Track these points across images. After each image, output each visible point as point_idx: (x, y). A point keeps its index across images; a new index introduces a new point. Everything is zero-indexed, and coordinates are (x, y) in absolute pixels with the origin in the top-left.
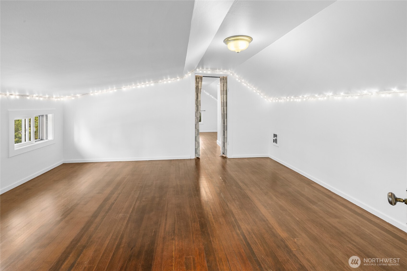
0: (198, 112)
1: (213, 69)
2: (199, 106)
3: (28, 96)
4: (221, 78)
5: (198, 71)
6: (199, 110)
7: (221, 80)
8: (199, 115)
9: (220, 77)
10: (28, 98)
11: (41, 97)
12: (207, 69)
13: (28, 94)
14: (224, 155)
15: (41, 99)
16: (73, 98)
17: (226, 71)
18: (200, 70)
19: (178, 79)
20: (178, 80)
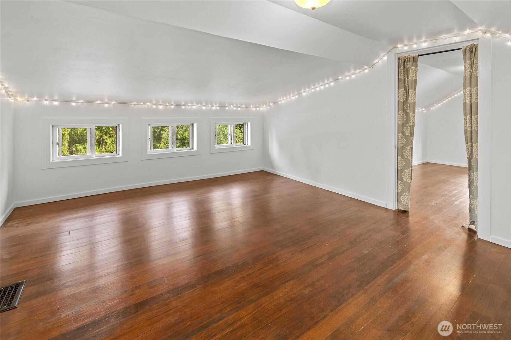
0: (407, 125)
1: (433, 35)
2: (411, 114)
3: (227, 107)
4: (465, 50)
5: (400, 48)
6: (412, 121)
7: (465, 54)
8: (409, 131)
9: (461, 49)
10: (227, 108)
11: (239, 107)
12: (419, 37)
13: (227, 105)
14: (473, 227)
15: (239, 109)
16: (269, 107)
17: (468, 31)
18: (406, 45)
19: (365, 69)
20: (366, 71)
